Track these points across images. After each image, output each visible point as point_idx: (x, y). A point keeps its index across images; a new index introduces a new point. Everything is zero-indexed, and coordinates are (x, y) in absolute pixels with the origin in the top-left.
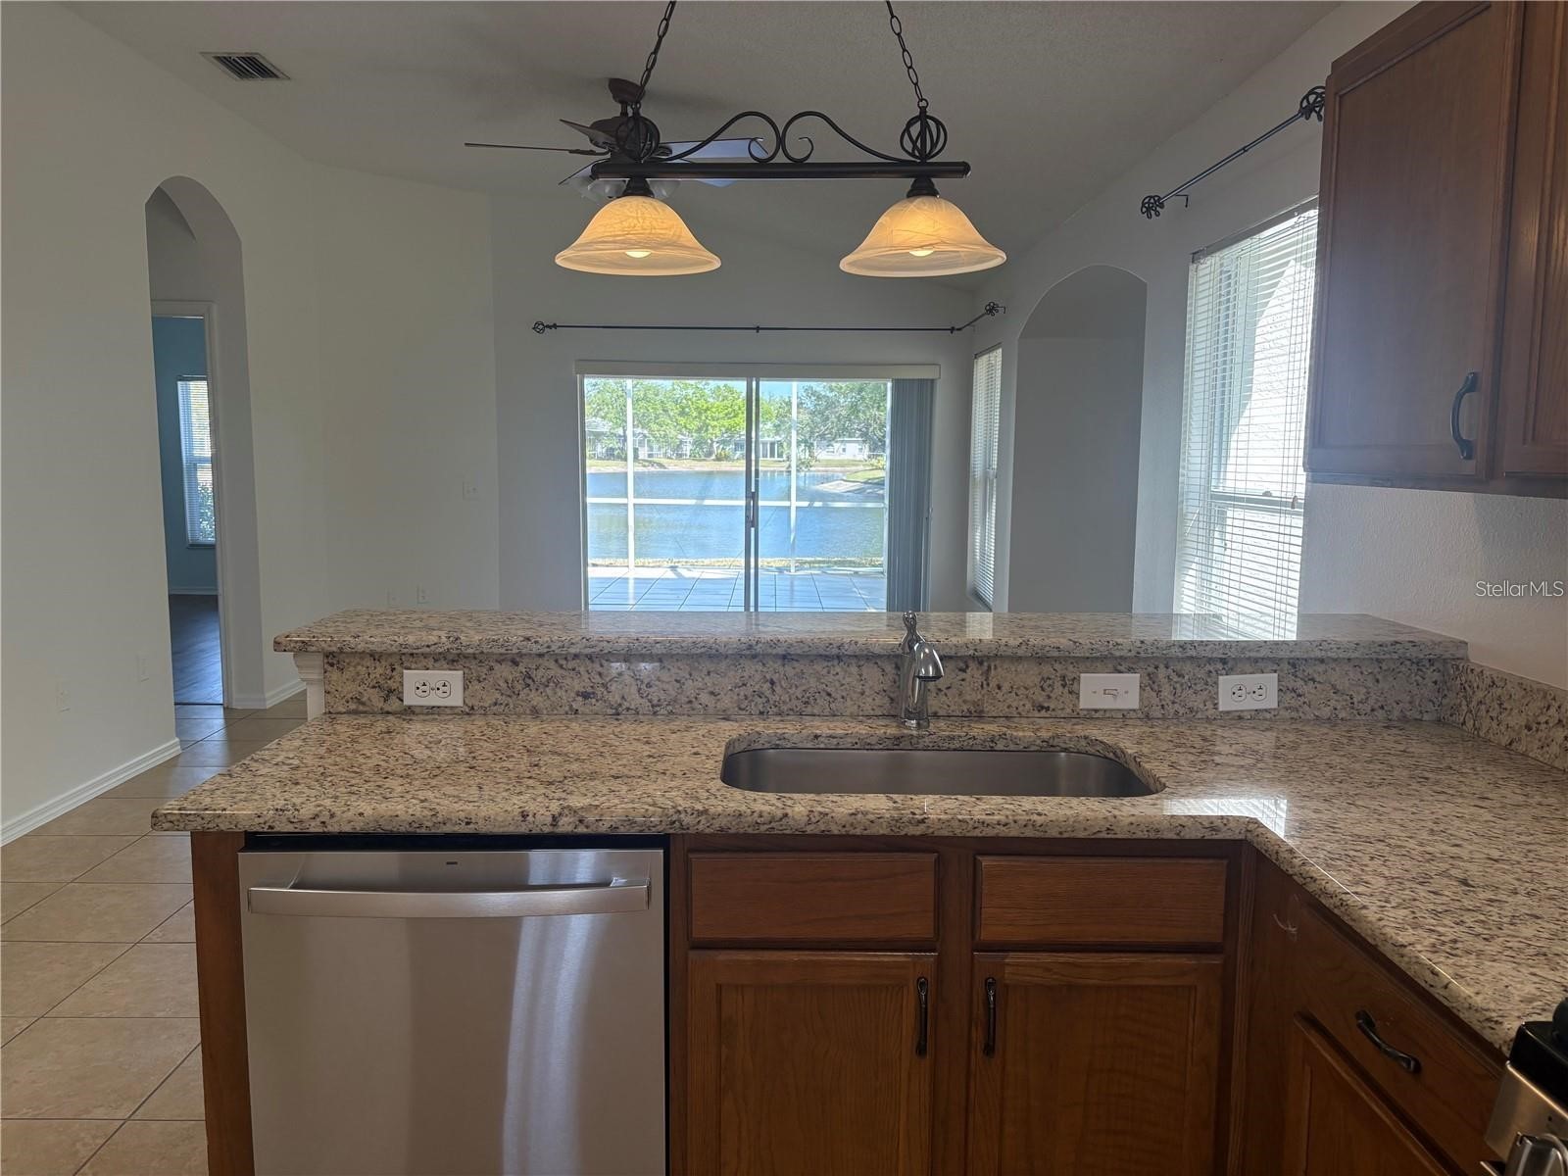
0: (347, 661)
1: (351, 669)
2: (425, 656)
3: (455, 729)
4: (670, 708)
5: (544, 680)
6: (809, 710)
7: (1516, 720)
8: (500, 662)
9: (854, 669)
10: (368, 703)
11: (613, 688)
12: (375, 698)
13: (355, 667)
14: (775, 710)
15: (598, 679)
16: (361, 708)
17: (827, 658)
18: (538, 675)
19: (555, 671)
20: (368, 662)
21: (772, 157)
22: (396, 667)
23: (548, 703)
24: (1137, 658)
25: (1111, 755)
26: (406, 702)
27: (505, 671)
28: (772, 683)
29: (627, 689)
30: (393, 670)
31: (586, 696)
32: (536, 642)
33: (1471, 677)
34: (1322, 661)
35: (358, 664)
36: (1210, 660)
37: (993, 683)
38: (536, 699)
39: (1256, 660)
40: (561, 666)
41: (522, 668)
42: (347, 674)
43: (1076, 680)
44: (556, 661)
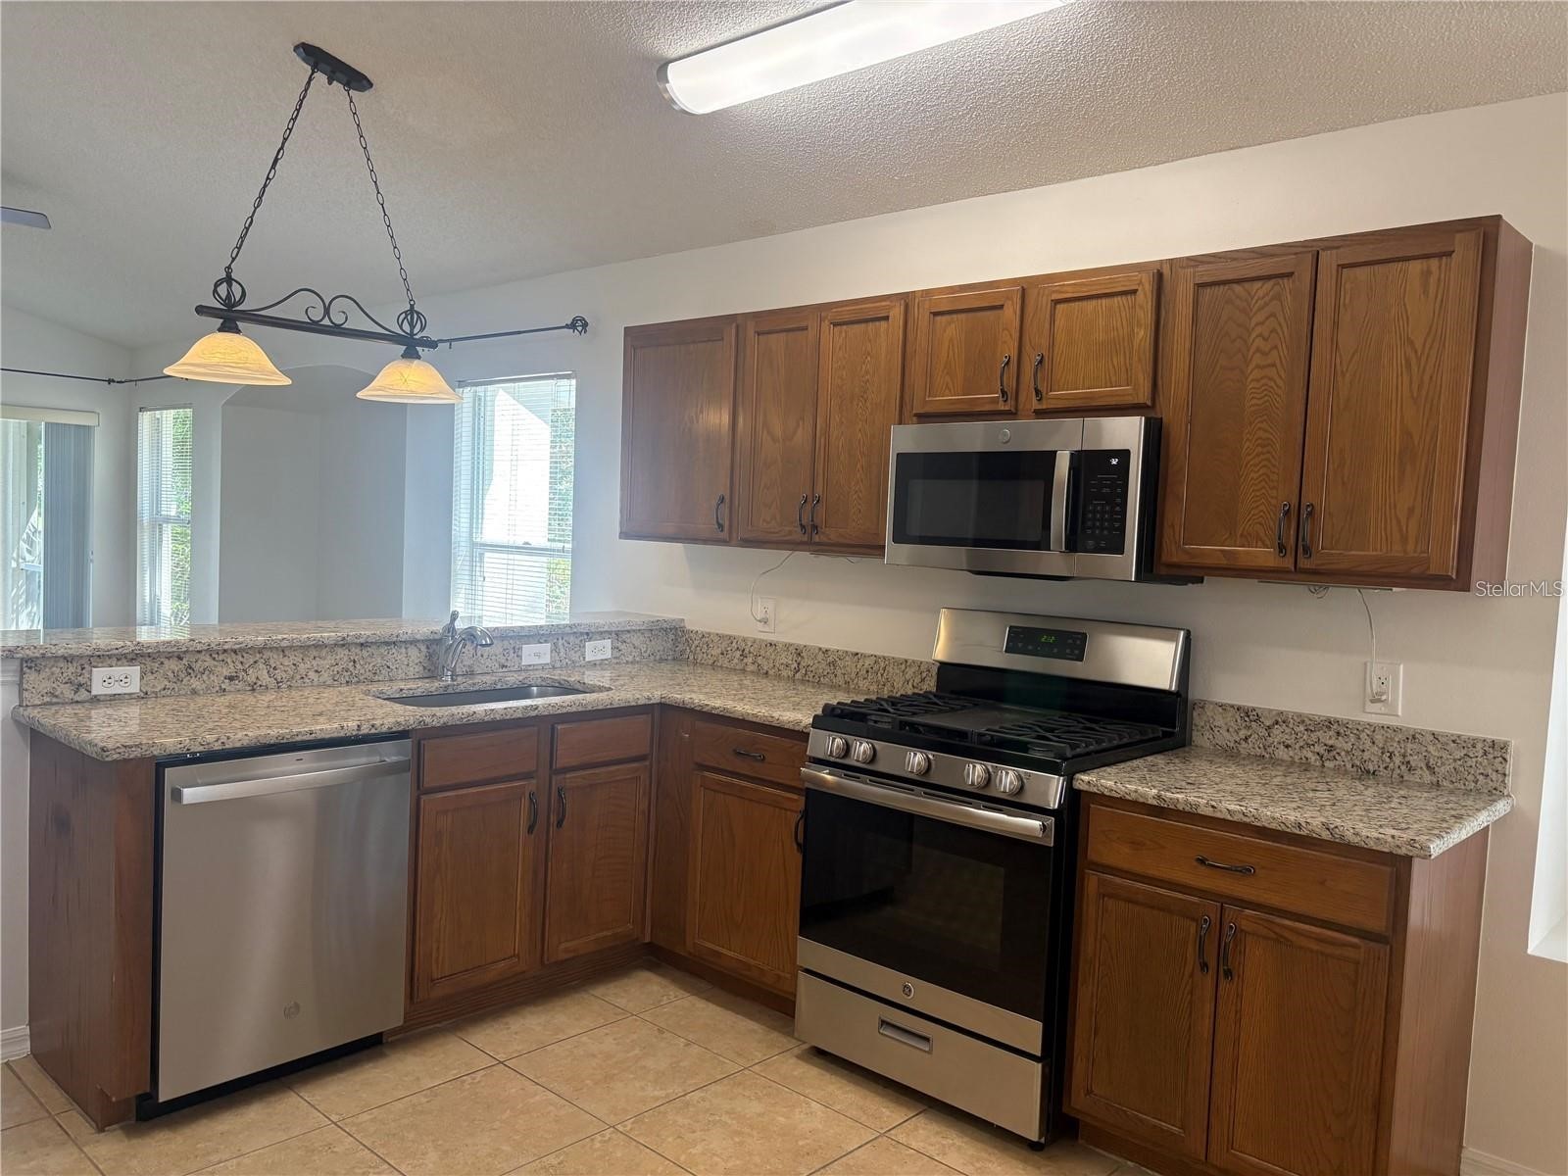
0: (43, 664)
1: (47, 670)
2: (110, 657)
3: (134, 711)
4: (289, 683)
5: (201, 670)
6: (376, 678)
7: (716, 652)
8: (168, 658)
9: (404, 650)
10: (61, 696)
11: (250, 672)
12: (67, 692)
13: (50, 668)
14: (356, 679)
15: (240, 666)
16: (55, 700)
17: (387, 643)
18: (197, 666)
19: (209, 662)
20: (62, 664)
21: (321, 320)
22: (86, 666)
23: (204, 686)
24: (550, 634)
25: (557, 685)
26: (94, 693)
27: (173, 665)
28: (354, 662)
29: (259, 672)
30: (83, 669)
31: (231, 679)
32: (200, 642)
33: (691, 635)
34: (629, 631)
35: (53, 666)
36: (582, 634)
37: (479, 654)
38: (196, 684)
39: (601, 633)
40: (214, 659)
41: (185, 661)
42: (43, 675)
43: (520, 649)
44: (211, 655)
